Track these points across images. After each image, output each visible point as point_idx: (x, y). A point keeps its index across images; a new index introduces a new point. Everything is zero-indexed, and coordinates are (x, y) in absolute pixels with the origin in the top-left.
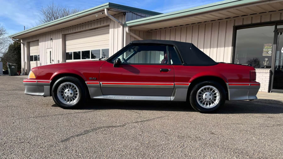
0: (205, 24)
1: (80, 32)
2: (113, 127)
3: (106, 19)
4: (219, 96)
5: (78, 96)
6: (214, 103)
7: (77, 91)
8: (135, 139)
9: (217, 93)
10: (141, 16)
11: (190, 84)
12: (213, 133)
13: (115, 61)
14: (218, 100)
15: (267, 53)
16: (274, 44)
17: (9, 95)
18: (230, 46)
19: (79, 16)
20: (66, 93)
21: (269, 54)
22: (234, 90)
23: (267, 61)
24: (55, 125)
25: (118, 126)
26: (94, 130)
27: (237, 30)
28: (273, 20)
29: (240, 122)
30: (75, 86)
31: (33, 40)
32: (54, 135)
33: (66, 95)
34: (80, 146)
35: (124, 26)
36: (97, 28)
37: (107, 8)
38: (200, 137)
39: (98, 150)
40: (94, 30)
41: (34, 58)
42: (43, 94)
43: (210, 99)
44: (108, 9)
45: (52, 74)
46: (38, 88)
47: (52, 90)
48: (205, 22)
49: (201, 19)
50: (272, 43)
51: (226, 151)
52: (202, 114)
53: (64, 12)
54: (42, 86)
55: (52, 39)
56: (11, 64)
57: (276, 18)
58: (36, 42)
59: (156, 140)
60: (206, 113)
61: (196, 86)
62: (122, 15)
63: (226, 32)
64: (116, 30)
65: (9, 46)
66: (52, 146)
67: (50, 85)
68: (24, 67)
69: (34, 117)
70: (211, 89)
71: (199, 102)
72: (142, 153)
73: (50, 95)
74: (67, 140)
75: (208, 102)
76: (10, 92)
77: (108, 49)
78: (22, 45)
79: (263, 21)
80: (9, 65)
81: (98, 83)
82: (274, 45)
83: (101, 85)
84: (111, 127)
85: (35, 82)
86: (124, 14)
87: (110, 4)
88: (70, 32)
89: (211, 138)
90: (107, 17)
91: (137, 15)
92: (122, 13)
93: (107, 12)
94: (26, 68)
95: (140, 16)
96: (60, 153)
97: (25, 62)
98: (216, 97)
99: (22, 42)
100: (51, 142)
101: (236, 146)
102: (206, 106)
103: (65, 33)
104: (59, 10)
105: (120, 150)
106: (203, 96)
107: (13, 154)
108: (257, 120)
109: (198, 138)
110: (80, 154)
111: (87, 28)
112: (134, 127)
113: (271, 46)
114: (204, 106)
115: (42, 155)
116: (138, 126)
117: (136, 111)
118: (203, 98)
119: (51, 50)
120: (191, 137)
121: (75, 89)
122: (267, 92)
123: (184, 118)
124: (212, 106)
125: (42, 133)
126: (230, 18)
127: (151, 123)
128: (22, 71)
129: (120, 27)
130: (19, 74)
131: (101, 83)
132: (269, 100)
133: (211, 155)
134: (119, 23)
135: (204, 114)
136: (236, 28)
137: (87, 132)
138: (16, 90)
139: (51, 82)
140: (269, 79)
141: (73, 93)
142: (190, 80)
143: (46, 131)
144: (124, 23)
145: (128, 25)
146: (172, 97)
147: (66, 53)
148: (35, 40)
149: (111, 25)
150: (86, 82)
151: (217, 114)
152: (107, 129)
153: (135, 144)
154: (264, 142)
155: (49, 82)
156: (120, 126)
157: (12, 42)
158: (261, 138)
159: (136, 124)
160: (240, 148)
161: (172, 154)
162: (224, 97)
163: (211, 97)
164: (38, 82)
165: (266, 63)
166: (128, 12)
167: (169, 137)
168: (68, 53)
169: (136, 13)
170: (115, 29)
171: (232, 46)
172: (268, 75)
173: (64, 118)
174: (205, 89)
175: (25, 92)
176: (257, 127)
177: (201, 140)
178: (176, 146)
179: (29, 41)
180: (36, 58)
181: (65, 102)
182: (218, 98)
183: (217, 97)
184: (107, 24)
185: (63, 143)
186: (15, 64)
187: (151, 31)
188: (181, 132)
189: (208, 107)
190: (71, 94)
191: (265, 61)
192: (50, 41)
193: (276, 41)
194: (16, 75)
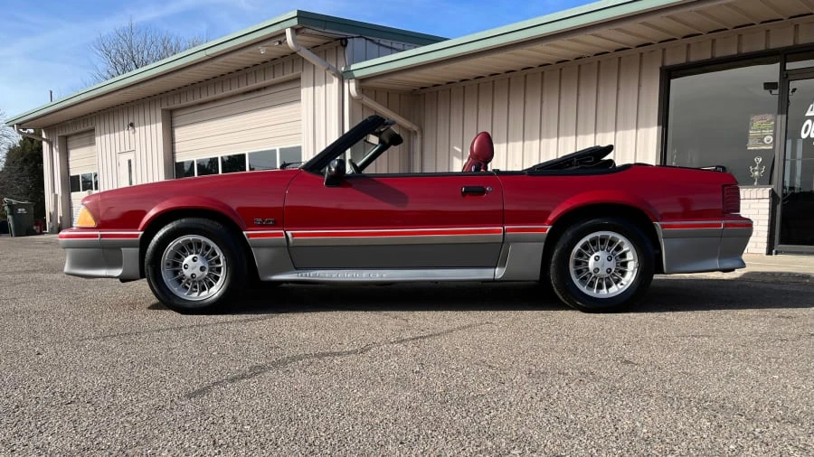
0: (579, 66)
1: (215, 101)
2: (334, 354)
3: (292, 58)
4: (634, 260)
5: (222, 275)
6: (623, 282)
7: (218, 261)
8: (403, 382)
9: (628, 251)
10: (391, 48)
11: (549, 228)
12: (627, 362)
13: (330, 169)
14: (633, 271)
15: (761, 140)
16: (779, 113)
17: (15, 284)
18: (654, 126)
19: (209, 52)
20: (186, 268)
21: (765, 144)
22: (677, 242)
23: (761, 165)
24: (164, 356)
25: (349, 353)
26: (280, 363)
27: (672, 81)
28: (774, 45)
29: (700, 331)
30: (212, 244)
31: (79, 130)
32: (163, 380)
33: (187, 273)
34: (243, 407)
35: (343, 77)
36: (265, 88)
37: (292, 25)
38: (592, 373)
39: (299, 415)
40: (256, 95)
41: (83, 182)
42: (118, 272)
43: (609, 271)
44: (296, 30)
45: (144, 213)
46: (104, 255)
47: (146, 260)
48: (577, 59)
49: (567, 48)
50: (772, 113)
51: (675, 406)
52: (587, 314)
53: (165, 48)
54: (116, 248)
55: (132, 125)
56: (14, 202)
57: (783, 40)
58: (88, 136)
59: (464, 383)
60: (598, 313)
61: (569, 234)
62: (337, 47)
63: (639, 86)
64: (320, 90)
65: (6, 151)
66: (161, 409)
67: (138, 245)
68: (52, 210)
69: (96, 338)
70: (612, 242)
71: (576, 281)
72: (431, 418)
73: (139, 276)
74: (203, 391)
75: (602, 279)
76: (18, 276)
77: (300, 148)
78: (45, 144)
79: (745, 50)
80: (10, 205)
81: (281, 234)
82: (779, 117)
83: (290, 239)
84: (328, 355)
85: (96, 236)
86: (343, 42)
87: (301, 15)
88: (184, 103)
89: (625, 375)
90: (295, 53)
91: (379, 44)
92: (337, 40)
93: (293, 39)
94: (60, 213)
95: (387, 47)
96: (187, 425)
97: (56, 196)
98: (625, 264)
99: (44, 136)
100: (157, 399)
101: (703, 392)
102: (598, 292)
103: (172, 106)
104: (148, 41)
105: (362, 414)
106: (587, 263)
107: (45, 435)
108: (750, 326)
109: (585, 377)
110: (249, 427)
111: (235, 90)
112: (396, 353)
113: (771, 121)
114: (593, 293)
115: (136, 433)
116: (408, 351)
117: (393, 313)
118: (588, 269)
119: (131, 156)
120: (567, 374)
121: (214, 254)
122: (765, 255)
123: (536, 327)
124: (615, 290)
125: (128, 377)
126: (650, 44)
127: (443, 342)
128: (48, 220)
129: (332, 82)
130: (38, 231)
131: (289, 233)
132: (773, 274)
133: (635, 416)
134: (328, 69)
135: (592, 315)
136: (668, 74)
137: (257, 371)
138: (34, 271)
139: (143, 236)
140: (767, 217)
141: (207, 266)
142: (551, 218)
143: (139, 372)
144: (343, 69)
145: (357, 74)
146: (497, 269)
147: (177, 164)
148: (82, 129)
149: (306, 76)
150: (244, 233)
151: (631, 314)
152: (316, 360)
153: (404, 396)
154: (780, 378)
155: (136, 236)
156: (356, 352)
157: (15, 138)
158: (769, 370)
159: (400, 347)
160: (713, 396)
161: (519, 419)
162: (650, 263)
163: (612, 265)
164: (102, 236)
165: (760, 171)
166: (353, 37)
167: (504, 376)
168: (183, 163)
169: (376, 40)
170: (317, 88)
171: (659, 125)
172: (766, 205)
173: (185, 336)
174: (593, 242)
175: (67, 269)
176: (751, 343)
177: (596, 379)
178: (527, 397)
179: (64, 134)
180: (88, 184)
181: (184, 295)
182: (632, 267)
183: (629, 264)
184: (295, 73)
185: (192, 399)
186: (26, 202)
187: (423, 91)
188: (535, 361)
189: (604, 293)
190: (202, 269)
191: (754, 165)
192: (126, 132)
193: (784, 107)
194: (31, 232)
